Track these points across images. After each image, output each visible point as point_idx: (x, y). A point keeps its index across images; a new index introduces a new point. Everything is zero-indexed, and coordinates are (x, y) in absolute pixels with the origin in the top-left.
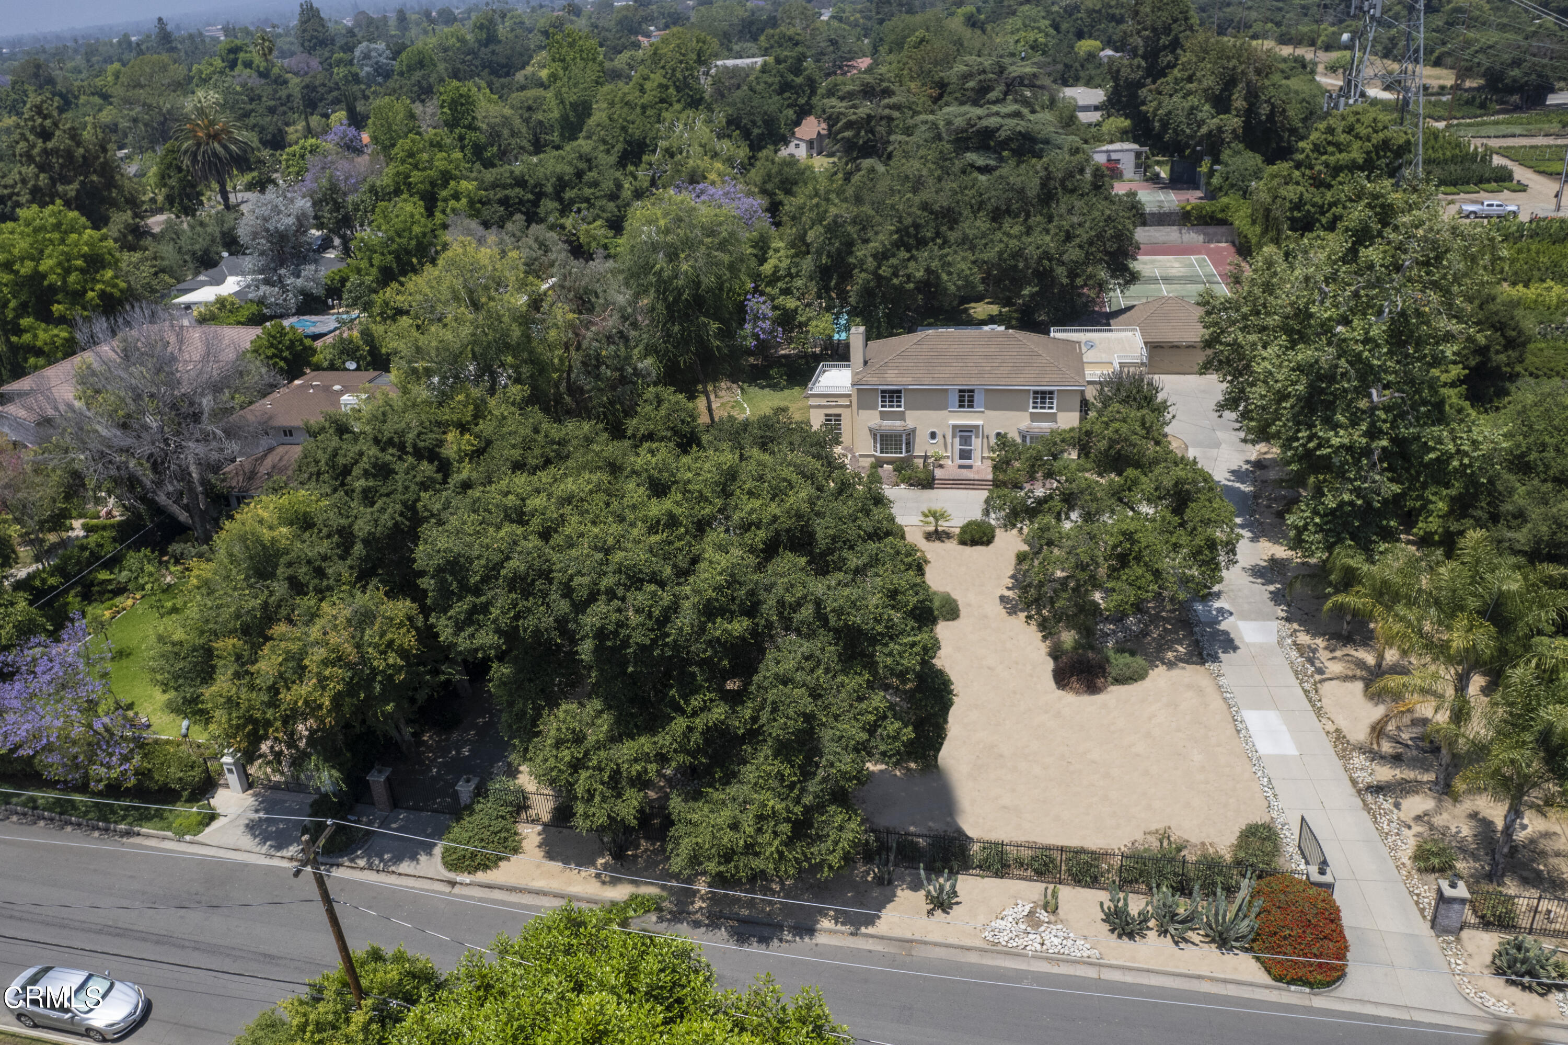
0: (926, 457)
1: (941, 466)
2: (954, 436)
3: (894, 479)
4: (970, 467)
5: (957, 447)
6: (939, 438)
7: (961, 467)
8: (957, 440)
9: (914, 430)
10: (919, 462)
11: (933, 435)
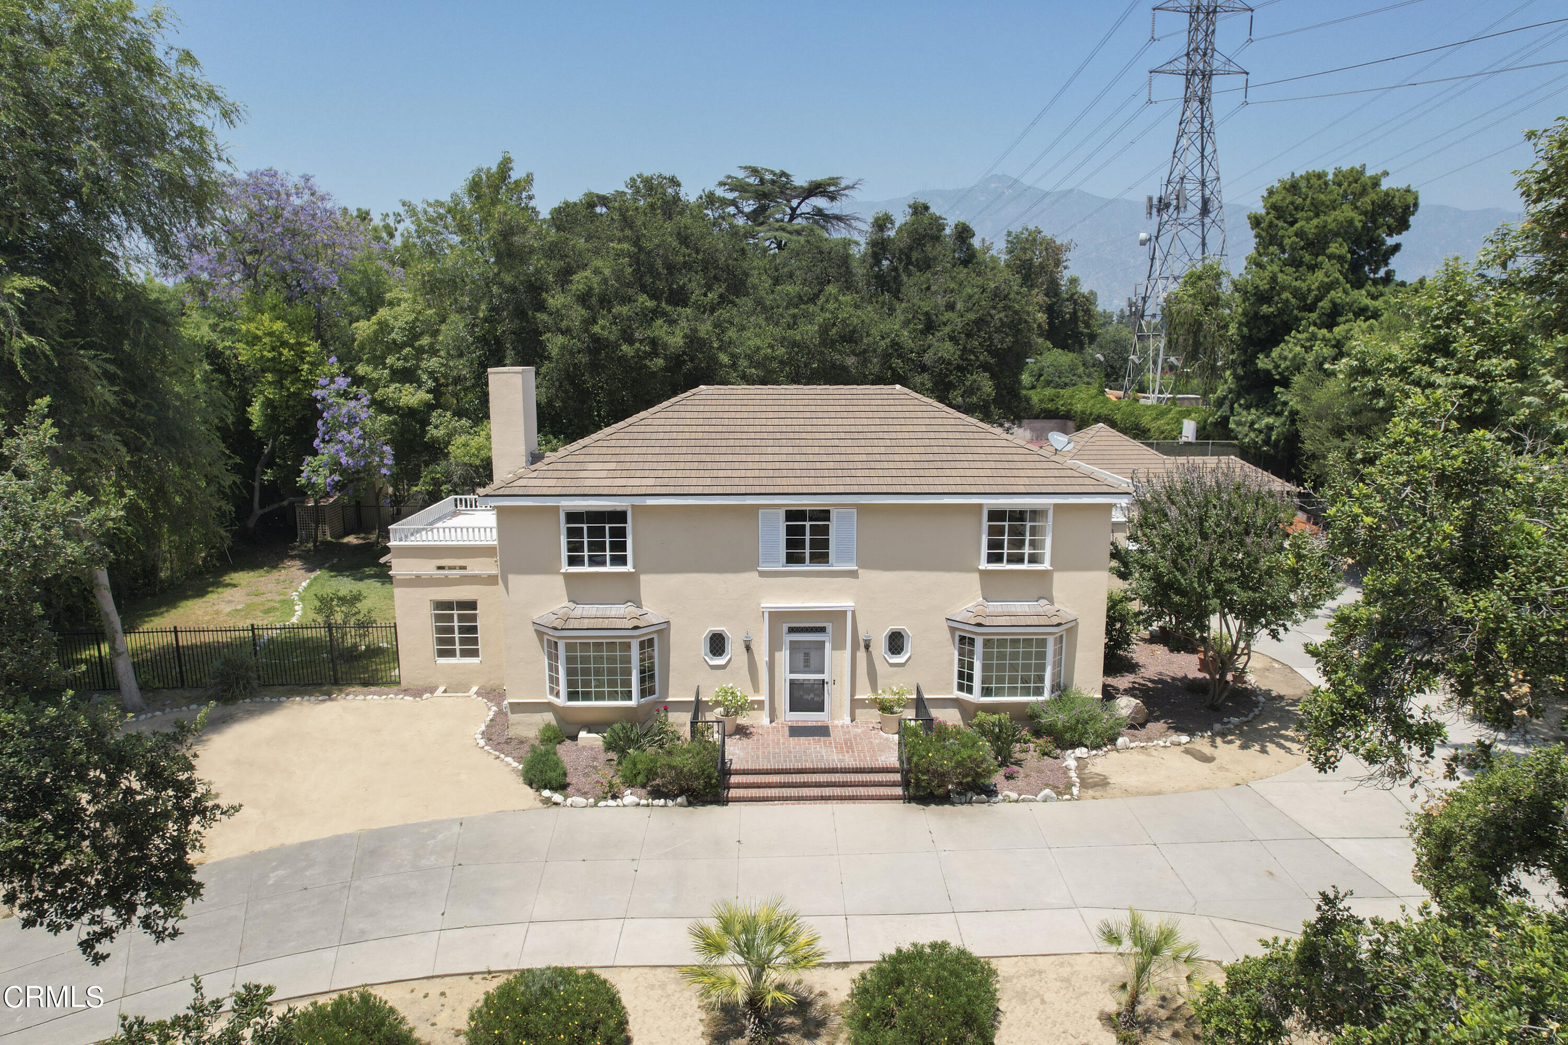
0: (698, 707)
1: (742, 731)
2: (774, 647)
3: (608, 774)
4: (822, 731)
5: (784, 676)
6: (734, 648)
7: (796, 731)
8: (783, 657)
9: (664, 630)
10: (681, 722)
11: (717, 644)
